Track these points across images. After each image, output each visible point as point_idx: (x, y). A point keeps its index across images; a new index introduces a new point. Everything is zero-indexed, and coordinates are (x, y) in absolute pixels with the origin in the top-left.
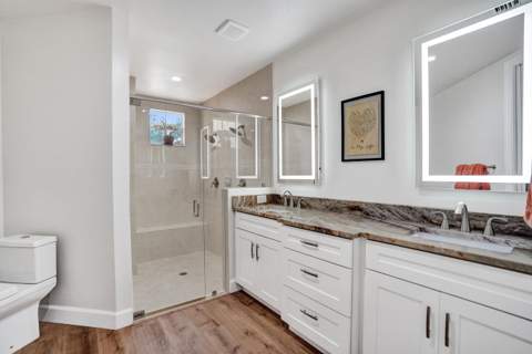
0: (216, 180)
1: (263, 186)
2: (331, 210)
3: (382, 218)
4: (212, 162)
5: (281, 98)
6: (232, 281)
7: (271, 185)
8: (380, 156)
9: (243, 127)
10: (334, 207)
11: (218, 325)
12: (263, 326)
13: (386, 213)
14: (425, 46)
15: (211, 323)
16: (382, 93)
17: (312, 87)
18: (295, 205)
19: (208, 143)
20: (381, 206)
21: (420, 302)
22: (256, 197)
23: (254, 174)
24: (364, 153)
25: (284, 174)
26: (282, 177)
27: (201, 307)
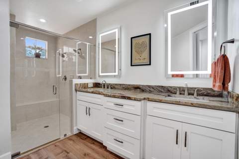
0: (65, 76)
1: (91, 78)
2: (125, 89)
3: (150, 92)
4: (63, 67)
5: (101, 35)
6: (75, 128)
7: (95, 78)
8: (149, 63)
9: (80, 50)
10: (127, 88)
11: (68, 153)
12: (93, 150)
13: (152, 89)
14: (169, 14)
15: (64, 152)
16: (150, 34)
17: (116, 30)
18: (108, 88)
19: (61, 57)
20: (149, 86)
21: (173, 128)
22: (87, 84)
23: (86, 73)
24: (142, 62)
25: (101, 73)
26: (101, 74)
27: (58, 144)
